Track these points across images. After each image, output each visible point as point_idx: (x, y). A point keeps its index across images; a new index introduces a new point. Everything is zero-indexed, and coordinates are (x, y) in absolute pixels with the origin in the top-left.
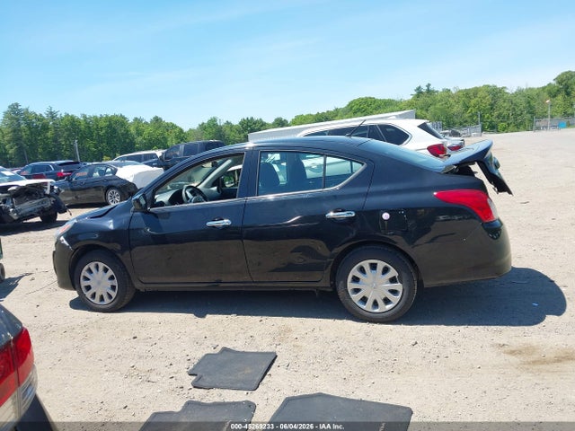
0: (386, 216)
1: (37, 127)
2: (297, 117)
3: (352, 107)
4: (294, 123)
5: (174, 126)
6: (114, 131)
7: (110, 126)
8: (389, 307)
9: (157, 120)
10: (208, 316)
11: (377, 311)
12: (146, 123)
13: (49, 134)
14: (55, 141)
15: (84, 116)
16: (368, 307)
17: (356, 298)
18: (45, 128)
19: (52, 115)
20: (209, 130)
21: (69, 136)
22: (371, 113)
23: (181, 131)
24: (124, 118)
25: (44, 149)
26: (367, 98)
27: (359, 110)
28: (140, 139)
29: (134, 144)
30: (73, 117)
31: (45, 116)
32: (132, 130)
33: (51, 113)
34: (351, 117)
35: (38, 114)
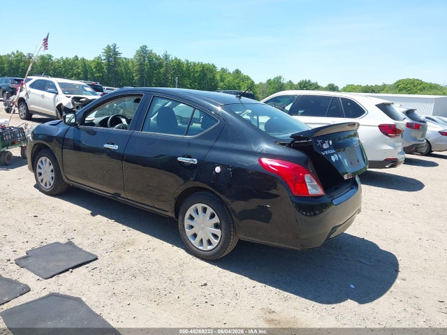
0: (218, 169)
1: (155, 64)
2: (348, 86)
3: (398, 86)
4: (345, 90)
5: (248, 78)
6: (205, 75)
7: (203, 71)
8: (210, 248)
9: (237, 72)
10: (99, 216)
11: (201, 248)
12: (229, 73)
13: (162, 70)
14: (165, 76)
15: (187, 61)
16: (195, 243)
17: (189, 232)
18: (160, 65)
19: (166, 57)
20: (273, 85)
21: (174, 73)
22: (416, 93)
23: (253, 82)
24: (214, 67)
25: (157, 80)
26: (414, 80)
27: (405, 88)
28: (222, 84)
29: (217, 87)
30: (179, 61)
31: (161, 57)
32: (218, 77)
33: (166, 55)
34: (396, 93)
35: (158, 55)
